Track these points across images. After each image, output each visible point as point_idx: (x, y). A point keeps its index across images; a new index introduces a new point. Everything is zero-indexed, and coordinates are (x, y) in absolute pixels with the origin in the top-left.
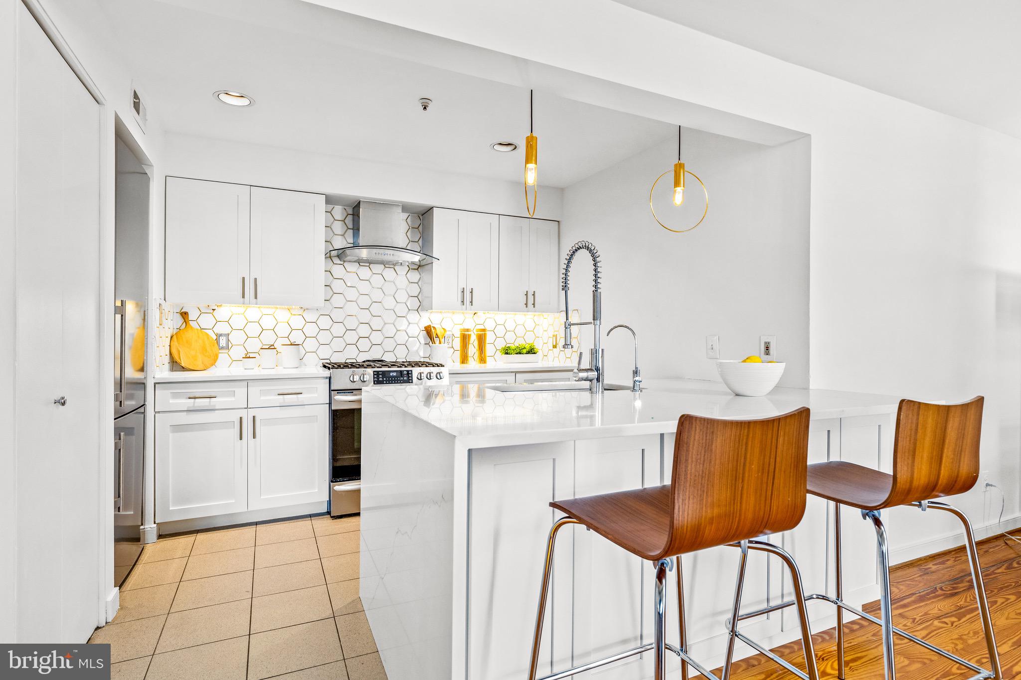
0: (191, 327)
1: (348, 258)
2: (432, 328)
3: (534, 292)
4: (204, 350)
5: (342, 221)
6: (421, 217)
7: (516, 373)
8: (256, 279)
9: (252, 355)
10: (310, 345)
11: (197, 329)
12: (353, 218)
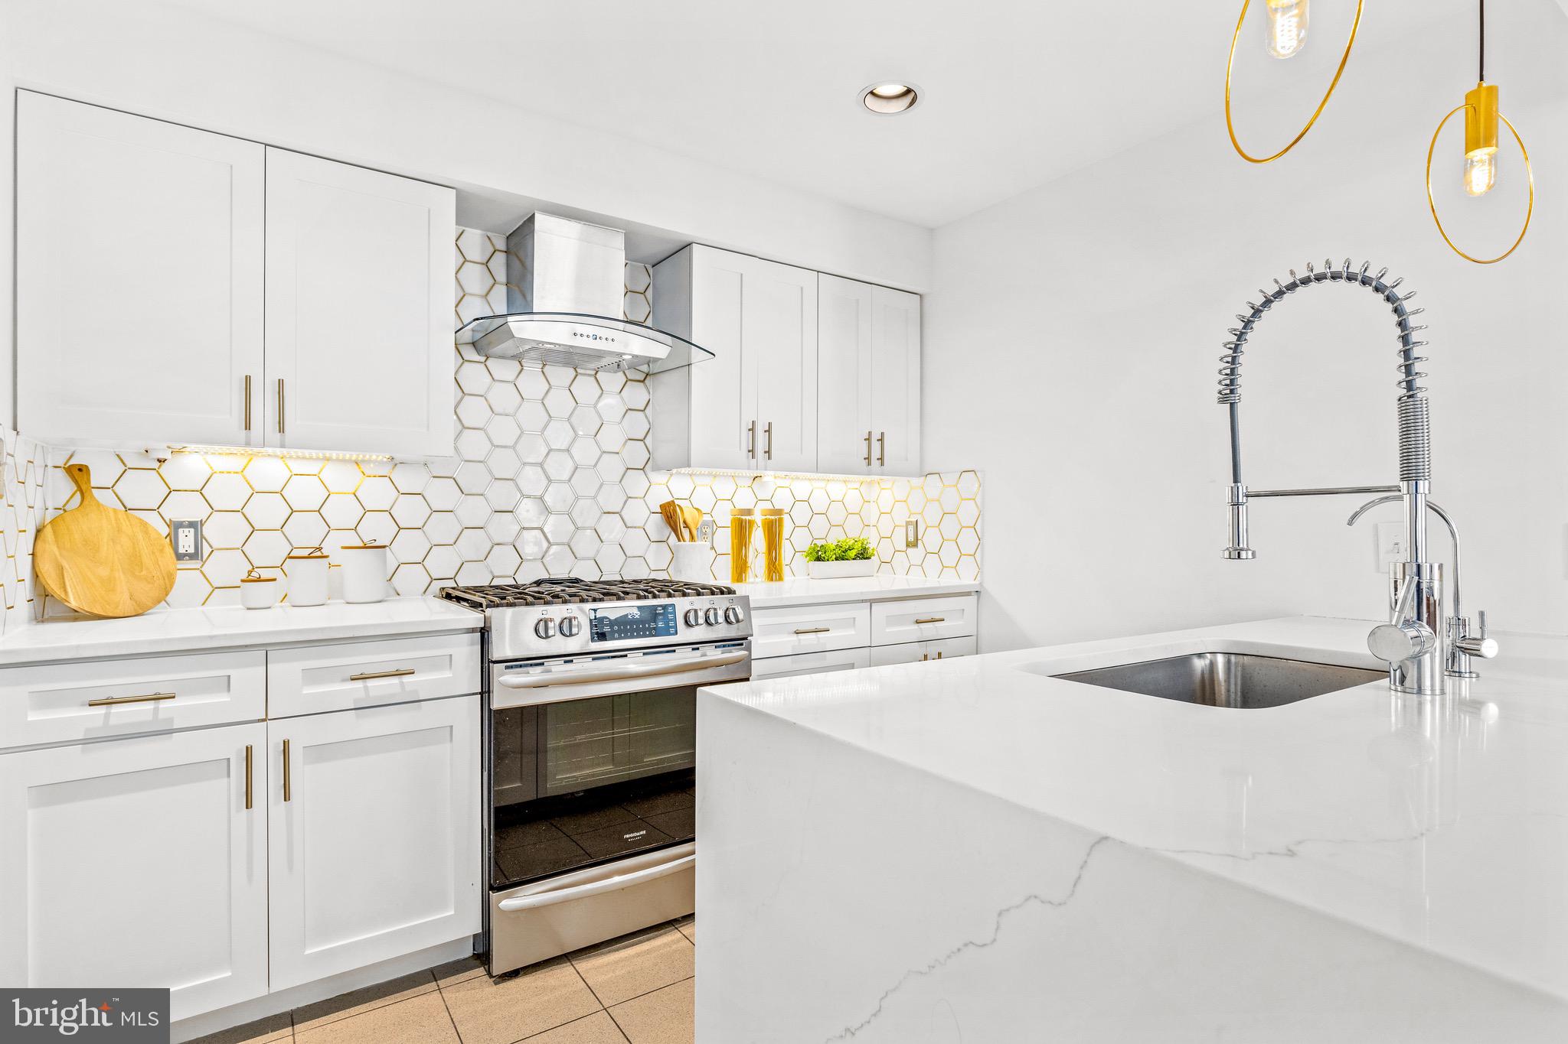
0: (98, 505)
1: (499, 349)
2: (678, 508)
3: (882, 434)
4: (134, 561)
5: (483, 264)
6: (651, 271)
7: (872, 602)
8: (281, 383)
9: (265, 574)
10: (409, 547)
11: (115, 511)
12: (507, 257)
